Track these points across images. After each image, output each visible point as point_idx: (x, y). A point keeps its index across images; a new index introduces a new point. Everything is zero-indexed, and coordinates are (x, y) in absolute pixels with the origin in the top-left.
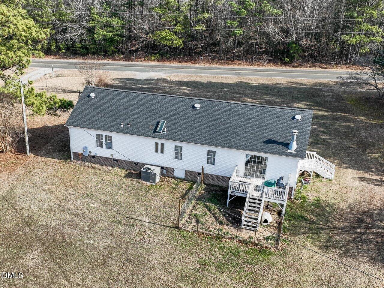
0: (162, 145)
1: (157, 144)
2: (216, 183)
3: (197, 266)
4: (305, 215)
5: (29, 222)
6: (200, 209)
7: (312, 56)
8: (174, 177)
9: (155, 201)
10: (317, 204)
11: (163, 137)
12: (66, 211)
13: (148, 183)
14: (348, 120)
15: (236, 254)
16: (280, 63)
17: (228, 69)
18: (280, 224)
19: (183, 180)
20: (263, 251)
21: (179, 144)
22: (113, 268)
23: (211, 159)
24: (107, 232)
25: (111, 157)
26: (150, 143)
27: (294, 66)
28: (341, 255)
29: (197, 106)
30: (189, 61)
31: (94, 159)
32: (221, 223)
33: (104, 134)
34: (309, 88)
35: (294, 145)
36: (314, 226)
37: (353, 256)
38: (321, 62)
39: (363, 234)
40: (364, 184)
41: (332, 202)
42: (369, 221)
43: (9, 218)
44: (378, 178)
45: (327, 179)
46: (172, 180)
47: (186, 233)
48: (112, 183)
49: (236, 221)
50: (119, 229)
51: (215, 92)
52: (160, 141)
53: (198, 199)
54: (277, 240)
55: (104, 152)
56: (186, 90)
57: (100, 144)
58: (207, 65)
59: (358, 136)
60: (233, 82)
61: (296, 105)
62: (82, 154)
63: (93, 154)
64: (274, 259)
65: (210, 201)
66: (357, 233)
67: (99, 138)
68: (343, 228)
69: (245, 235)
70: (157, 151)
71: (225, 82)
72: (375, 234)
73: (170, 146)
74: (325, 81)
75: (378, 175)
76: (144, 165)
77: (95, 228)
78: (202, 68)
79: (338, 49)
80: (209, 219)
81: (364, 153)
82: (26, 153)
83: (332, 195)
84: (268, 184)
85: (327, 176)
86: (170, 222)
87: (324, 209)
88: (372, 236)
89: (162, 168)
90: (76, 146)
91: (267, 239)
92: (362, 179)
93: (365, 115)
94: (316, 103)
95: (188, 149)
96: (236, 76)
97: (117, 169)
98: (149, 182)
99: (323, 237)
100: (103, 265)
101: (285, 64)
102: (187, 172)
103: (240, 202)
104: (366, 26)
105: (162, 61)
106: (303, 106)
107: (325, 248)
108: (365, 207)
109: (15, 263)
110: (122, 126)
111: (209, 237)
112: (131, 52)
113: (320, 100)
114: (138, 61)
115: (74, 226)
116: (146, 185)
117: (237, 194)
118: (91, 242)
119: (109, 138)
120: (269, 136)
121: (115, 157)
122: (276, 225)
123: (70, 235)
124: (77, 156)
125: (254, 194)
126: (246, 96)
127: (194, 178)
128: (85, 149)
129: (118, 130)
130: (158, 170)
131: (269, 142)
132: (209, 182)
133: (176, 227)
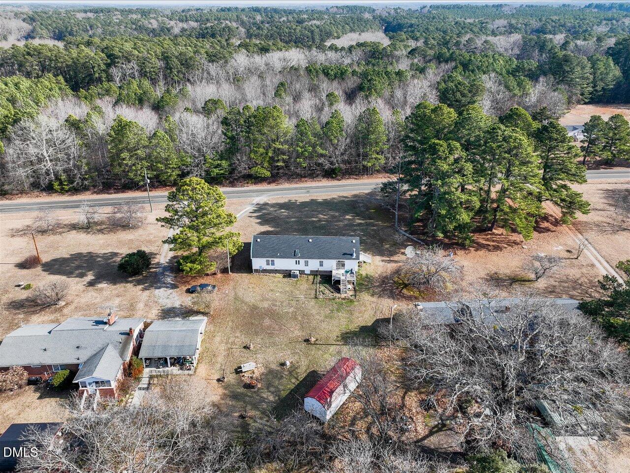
1: (296, 261)
3: (330, 312)
4: (363, 282)
5: (254, 308)
6: (322, 288)
7: (347, 172)
8: (305, 274)
9: (302, 287)
10: (367, 277)
11: (299, 258)
12: (267, 300)
13: (295, 279)
14: (374, 226)
15: (342, 304)
16: (330, 178)
17: (301, 188)
18: (355, 288)
19: (310, 275)
20: (351, 301)
21: (307, 260)
22: (300, 319)
23: (321, 265)
24: (290, 305)
25: (274, 269)
26: (293, 261)
27: (338, 180)
28: (378, 297)
29: (310, 240)
31: (265, 271)
32: (332, 292)
33: (270, 259)
34: (351, 201)
35: (355, 254)
36: (367, 287)
37: (382, 297)
38: (353, 175)
39: (385, 287)
40: (384, 263)
41: (372, 274)
42: (387, 281)
43: (245, 307)
44: (388, 259)
45: (368, 263)
46: (305, 276)
47: (321, 300)
48: (279, 282)
49: (338, 290)
50: (294, 303)
52: (298, 260)
53: (320, 283)
54: (355, 296)
55: (270, 267)
57: (268, 264)
58: (287, 186)
61: (347, 217)
62: (259, 270)
63: (264, 269)
64: (356, 303)
65: (325, 283)
66: (383, 287)
67: (268, 261)
68: (378, 286)
69: (343, 296)
70: (296, 264)
71: (305, 201)
73: (302, 261)
74: (358, 192)
75: (388, 257)
76: (291, 271)
77: (284, 304)
78: (285, 189)
79: (362, 167)
80: (327, 291)
81: (382, 246)
82: (228, 273)
83: (371, 271)
84: (347, 272)
86: (313, 296)
87: (370, 278)
88: (388, 287)
90: (255, 266)
91: (351, 296)
92: (383, 261)
93: (381, 221)
94: (356, 213)
95: (311, 261)
96: (308, 195)
99: (371, 291)
100: (296, 319)
101: (333, 178)
102: (312, 271)
103: (338, 282)
104: (374, 155)
105: (258, 184)
106: (350, 218)
107: (372, 295)
108: (384, 275)
109: (262, 325)
110: (278, 255)
111: (330, 299)
113: (358, 210)
115: (276, 306)
117: (336, 279)
118: (286, 310)
119: (272, 261)
121: (276, 269)
122: (353, 289)
123: (276, 310)
124: (257, 271)
125: (343, 278)
126: (320, 213)
127: (314, 273)
128: (261, 267)
129: (277, 257)
130: (298, 272)
131: (344, 254)
132: (321, 274)
133: (316, 298)
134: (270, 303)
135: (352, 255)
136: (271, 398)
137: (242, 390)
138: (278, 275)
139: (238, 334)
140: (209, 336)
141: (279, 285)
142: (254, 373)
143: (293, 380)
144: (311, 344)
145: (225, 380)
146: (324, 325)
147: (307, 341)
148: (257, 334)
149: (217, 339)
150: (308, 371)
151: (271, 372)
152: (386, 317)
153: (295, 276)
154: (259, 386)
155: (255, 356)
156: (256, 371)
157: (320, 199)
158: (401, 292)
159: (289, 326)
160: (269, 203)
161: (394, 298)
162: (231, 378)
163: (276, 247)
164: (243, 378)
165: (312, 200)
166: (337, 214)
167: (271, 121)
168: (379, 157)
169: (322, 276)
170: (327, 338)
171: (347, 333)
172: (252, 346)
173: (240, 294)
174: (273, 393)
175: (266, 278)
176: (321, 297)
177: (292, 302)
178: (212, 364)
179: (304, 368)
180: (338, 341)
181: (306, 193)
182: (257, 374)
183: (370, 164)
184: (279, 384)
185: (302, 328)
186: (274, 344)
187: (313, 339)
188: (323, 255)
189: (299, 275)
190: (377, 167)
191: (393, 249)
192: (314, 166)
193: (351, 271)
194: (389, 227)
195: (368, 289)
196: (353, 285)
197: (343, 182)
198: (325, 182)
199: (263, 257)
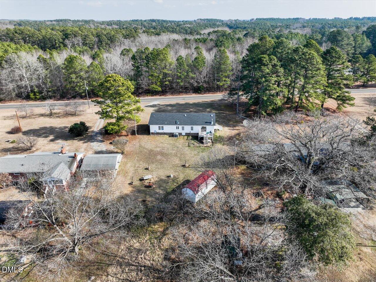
2: (194, 135)
3: (197, 153)
4: (218, 139)
5: (151, 151)
6: (193, 142)
7: (207, 90)
8: (182, 135)
9: (180, 142)
10: (220, 136)
11: (178, 125)
12: (159, 147)
13: (176, 138)
14: (224, 114)
15: (205, 149)
16: (197, 93)
17: (180, 98)
18: (212, 142)
19: (185, 136)
20: (210, 148)
21: (183, 126)
22: (179, 156)
23: (192, 129)
24: (173, 150)
25: (163, 132)
26: (175, 127)
27: (202, 94)
28: (227, 146)
29: (185, 115)
30: (163, 95)
31: (158, 134)
32: (199, 144)
33: (161, 126)
34: (210, 103)
35: (212, 123)
38: (211, 92)
42: (232, 138)
43: (146, 151)
45: (221, 130)
48: (166, 139)
49: (202, 143)
50: (175, 149)
52: (178, 126)
53: (191, 140)
54: (213, 145)
55: (161, 131)
56: (170, 108)
57: (159, 129)
58: (171, 97)
59: (226, 118)
60: (184, 103)
61: (208, 110)
62: (154, 133)
63: (158, 132)
64: (213, 149)
65: (194, 139)
66: (230, 141)
67: (159, 127)
68: (226, 141)
69: (205, 145)
70: (177, 129)
71: (182, 103)
73: (180, 127)
74: (214, 99)
75: (233, 128)
76: (173, 133)
77: (170, 149)
78: (170, 98)
79: (216, 86)
80: (195, 143)
81: (229, 122)
82: (135, 135)
83: (223, 134)
84: (207, 133)
86: (187, 145)
90: (152, 130)
91: (210, 145)
92: (229, 129)
93: (228, 112)
95: (186, 127)
96: (184, 101)
99: (222, 143)
100: (177, 156)
101: (199, 93)
102: (186, 134)
103: (202, 138)
104: (224, 79)
105: (153, 96)
107: (223, 145)
108: (230, 136)
109: (156, 159)
111: (197, 147)
112: (140, 93)
113: (214, 107)
115: (164, 150)
118: (171, 152)
119: (162, 127)
120: (206, 121)
123: (164, 152)
124: (152, 133)
125: (205, 136)
126: (191, 108)
127: (188, 135)
128: (155, 131)
129: (165, 124)
130: (178, 134)
131: (206, 123)
132: (192, 135)
133: (189, 146)
134: (161, 148)
135: (211, 123)
136: (161, 192)
137: (144, 188)
138: (165, 136)
139: (141, 163)
140: (123, 164)
142: (151, 180)
143: (175, 184)
144: (186, 167)
145: (133, 183)
147: (184, 166)
148: (153, 163)
149: (129, 165)
150: (184, 180)
151: (161, 180)
152: (232, 155)
153: (176, 136)
154: (154, 186)
155: (151, 173)
156: (152, 179)
157: (191, 103)
159: (172, 159)
160: (161, 104)
162: (137, 183)
163: (164, 119)
164: (144, 183)
165: (186, 103)
166: (201, 109)
167: (162, 56)
168: (227, 79)
169: (192, 136)
171: (208, 162)
172: (150, 168)
173: (143, 145)
174: (162, 190)
175: (158, 138)
176: (192, 146)
178: (125, 176)
179: (182, 179)
180: (202, 166)
181: (182, 100)
182: (152, 181)
183: (221, 84)
184: (166, 186)
185: (181, 160)
186: (163, 167)
187: (187, 165)
188: (193, 123)
189: (178, 136)
190: (226, 86)
191: (235, 124)
192: (188, 85)
193: (210, 132)
194: (233, 114)
195: (220, 142)
196: (211, 140)
197: (205, 95)
198: (194, 95)
199: (156, 124)
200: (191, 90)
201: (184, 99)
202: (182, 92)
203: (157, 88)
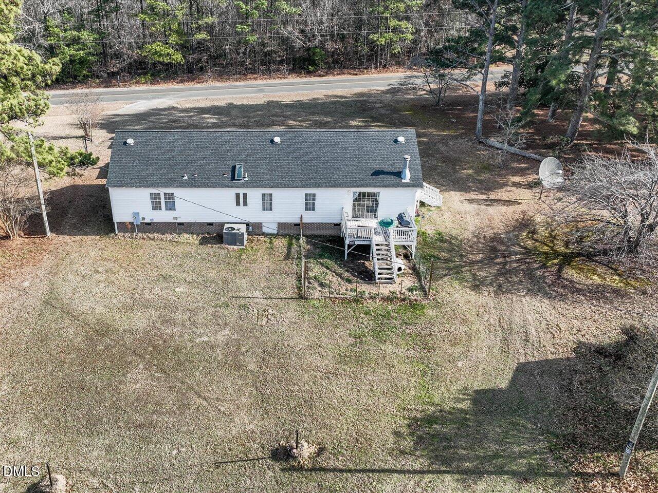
0: (245, 195)
1: (238, 195)
2: (317, 232)
3: (351, 340)
4: (436, 253)
5: (104, 330)
6: (316, 270)
7: (336, 62)
8: (263, 234)
9: (255, 268)
10: (440, 238)
11: (246, 185)
12: (147, 305)
13: (235, 247)
15: (387, 316)
16: (303, 72)
17: (247, 86)
18: (414, 269)
19: (276, 236)
20: (414, 305)
21: (267, 191)
22: (252, 367)
23: (310, 204)
24: (218, 322)
25: (175, 221)
26: (228, 194)
27: (320, 76)
29: (277, 139)
30: (191, 79)
31: (149, 227)
32: (349, 281)
33: (162, 191)
34: (354, 101)
35: (408, 174)
36: (451, 265)
37: (509, 291)
39: (505, 264)
40: (475, 206)
41: (454, 232)
42: (503, 248)
43: (72, 330)
44: (484, 197)
45: (435, 207)
46: (262, 238)
47: (316, 303)
48: (188, 255)
49: (368, 276)
50: (231, 314)
51: (249, 118)
52: (241, 191)
53: (307, 257)
54: (423, 290)
55: (163, 216)
56: (211, 119)
57: (156, 206)
58: (217, 84)
59: (438, 151)
60: (261, 102)
61: (353, 123)
62: (131, 223)
63: (147, 220)
64: (431, 313)
65: (322, 256)
66: (498, 264)
67: (155, 198)
68: (481, 261)
69: (385, 290)
70: (238, 204)
71: (252, 103)
72: (517, 261)
73: (255, 195)
74: (364, 90)
75: (482, 193)
76: (222, 225)
77: (200, 319)
78: (214, 88)
79: (366, 50)
80: (330, 278)
81: (455, 171)
83: (449, 225)
84: (386, 224)
85: (435, 204)
86: (291, 293)
87: (450, 243)
88: (515, 265)
89: (248, 225)
90: (121, 214)
91: (411, 290)
92: (471, 201)
93: (432, 126)
94: (372, 117)
95: (279, 195)
96: (261, 95)
97: (186, 236)
98: (235, 245)
99: (467, 276)
100: (239, 367)
101: (309, 73)
102: (281, 225)
103: (364, 250)
106: (360, 124)
108: (490, 233)
109: (117, 391)
110: (186, 178)
111: (345, 302)
113: (374, 113)
114: (125, 86)
115: (172, 323)
116: (234, 250)
117: (357, 243)
118: (205, 339)
119: (170, 197)
120: (377, 167)
121: (179, 221)
122: (410, 271)
123: (172, 337)
124: (124, 227)
126: (288, 117)
127: (290, 231)
128: (136, 215)
129: (182, 185)
130: (243, 229)
131: (377, 173)
132: (308, 233)
133: (301, 297)
134: (155, 314)
135: (399, 174)
138: (185, 237)
139: (21, 432)
141: (189, 263)
144: (300, 469)
146: (339, 388)
147: (284, 455)
152: (550, 357)
157: (287, 101)
158: (559, 277)
159: (214, 391)
160: (179, 106)
161: (547, 295)
163: (178, 159)
165: (270, 102)
166: (329, 119)
168: (403, 24)
169: (310, 238)
170: (361, 442)
171: (430, 420)
173: (65, 290)
175: (148, 247)
176: (317, 294)
177: (226, 312)
180: (403, 452)
181: (256, 92)
183: (383, 41)
185: (262, 400)
187: (306, 450)
188: (314, 175)
189: (246, 236)
190: (397, 49)
191: (485, 176)
192: (272, 46)
193: (400, 217)
194: (456, 137)
195: (455, 271)
196: (406, 257)
197: (330, 78)
198: (293, 79)
199: (141, 183)
200: (281, 62)
201: (261, 91)
202: (253, 71)
203: (168, 54)
